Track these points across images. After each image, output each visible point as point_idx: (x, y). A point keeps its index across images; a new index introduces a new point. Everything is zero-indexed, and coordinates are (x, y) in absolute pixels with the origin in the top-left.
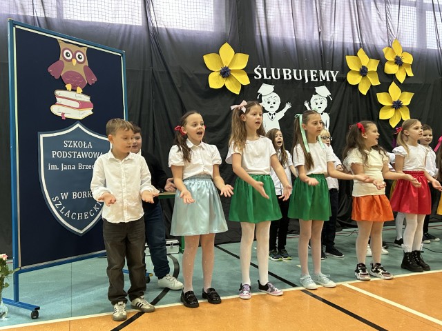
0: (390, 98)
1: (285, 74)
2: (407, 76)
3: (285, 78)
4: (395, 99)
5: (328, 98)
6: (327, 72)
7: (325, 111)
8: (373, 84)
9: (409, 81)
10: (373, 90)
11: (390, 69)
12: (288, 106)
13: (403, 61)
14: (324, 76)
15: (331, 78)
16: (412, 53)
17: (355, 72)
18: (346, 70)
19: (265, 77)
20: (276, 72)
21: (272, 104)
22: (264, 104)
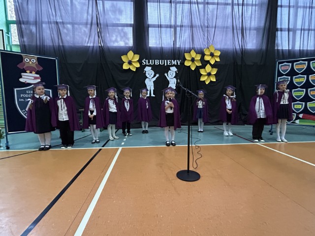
0: (206, 71)
1: (156, 62)
2: (216, 61)
3: (156, 64)
4: (208, 71)
5: (176, 72)
6: (176, 61)
7: (174, 77)
8: (198, 65)
9: (216, 63)
10: (198, 68)
11: (207, 58)
12: (157, 75)
13: (215, 54)
14: (174, 62)
15: (177, 63)
16: (220, 51)
17: (189, 60)
18: (185, 59)
19: (147, 64)
20: (152, 61)
21: (150, 75)
22: (147, 75)
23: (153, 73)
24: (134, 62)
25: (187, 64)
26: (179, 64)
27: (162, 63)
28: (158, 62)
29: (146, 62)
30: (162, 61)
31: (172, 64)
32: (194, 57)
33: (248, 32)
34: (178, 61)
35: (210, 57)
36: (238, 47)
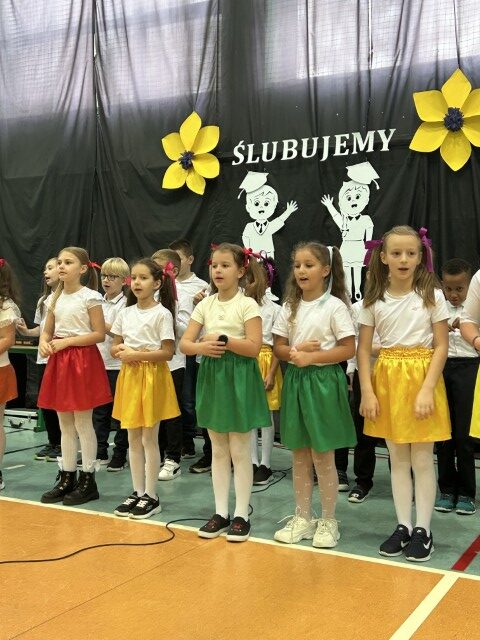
1: (286, 151)
3: (285, 157)
6: (371, 135)
7: (364, 213)
8: (478, 145)
12: (291, 208)
14: (364, 142)
15: (378, 144)
17: (432, 125)
18: (415, 123)
19: (250, 161)
20: (270, 148)
21: (262, 206)
22: (251, 208)
23: (273, 197)
24: (200, 157)
25: (423, 142)
26: (385, 148)
27: (309, 151)
28: (293, 149)
29: (245, 153)
30: (310, 144)
31: (351, 150)
32: (460, 106)
34: (382, 133)
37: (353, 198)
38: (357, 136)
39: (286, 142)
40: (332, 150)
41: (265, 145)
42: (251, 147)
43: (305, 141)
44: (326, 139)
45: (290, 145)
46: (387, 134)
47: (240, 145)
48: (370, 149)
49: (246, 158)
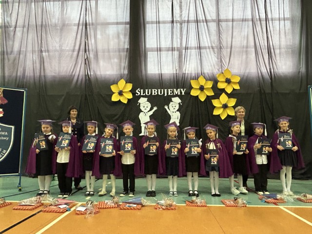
0: (221, 103)
1: (153, 92)
2: (234, 89)
3: (153, 94)
4: (223, 103)
5: (179, 104)
6: (179, 90)
7: (178, 111)
8: (209, 95)
9: (235, 92)
10: (209, 99)
11: (221, 86)
12: (155, 108)
13: (232, 81)
14: (176, 92)
15: (181, 93)
16: (240, 76)
17: (196, 89)
18: (191, 88)
19: (142, 94)
20: (148, 91)
21: (145, 107)
22: (142, 108)
23: (149, 105)
24: (125, 92)
25: (194, 93)
26: (183, 94)
27: (161, 93)
28: (155, 92)
29: (140, 92)
30: (161, 91)
31: (173, 94)
32: (203, 85)
33: (277, 51)
34: (182, 90)
35: (226, 84)
36: (264, 70)
37: (174, 106)
38: (175, 90)
39: (153, 90)
40: (168, 93)
41: (147, 90)
42: (142, 90)
43: (159, 90)
44: (166, 90)
45: (155, 91)
46: (183, 90)
47: (139, 89)
48: (179, 94)
49: (141, 94)
